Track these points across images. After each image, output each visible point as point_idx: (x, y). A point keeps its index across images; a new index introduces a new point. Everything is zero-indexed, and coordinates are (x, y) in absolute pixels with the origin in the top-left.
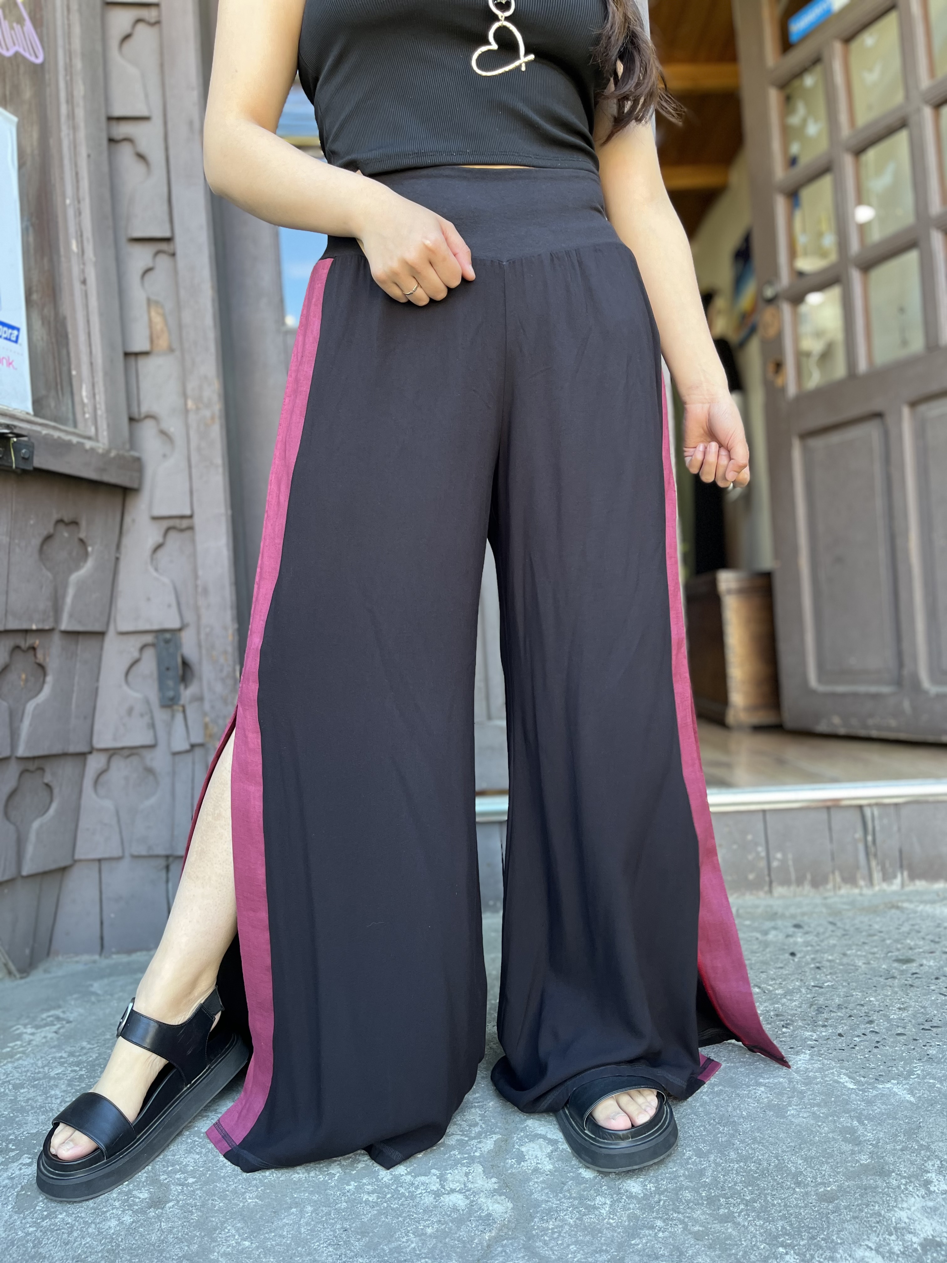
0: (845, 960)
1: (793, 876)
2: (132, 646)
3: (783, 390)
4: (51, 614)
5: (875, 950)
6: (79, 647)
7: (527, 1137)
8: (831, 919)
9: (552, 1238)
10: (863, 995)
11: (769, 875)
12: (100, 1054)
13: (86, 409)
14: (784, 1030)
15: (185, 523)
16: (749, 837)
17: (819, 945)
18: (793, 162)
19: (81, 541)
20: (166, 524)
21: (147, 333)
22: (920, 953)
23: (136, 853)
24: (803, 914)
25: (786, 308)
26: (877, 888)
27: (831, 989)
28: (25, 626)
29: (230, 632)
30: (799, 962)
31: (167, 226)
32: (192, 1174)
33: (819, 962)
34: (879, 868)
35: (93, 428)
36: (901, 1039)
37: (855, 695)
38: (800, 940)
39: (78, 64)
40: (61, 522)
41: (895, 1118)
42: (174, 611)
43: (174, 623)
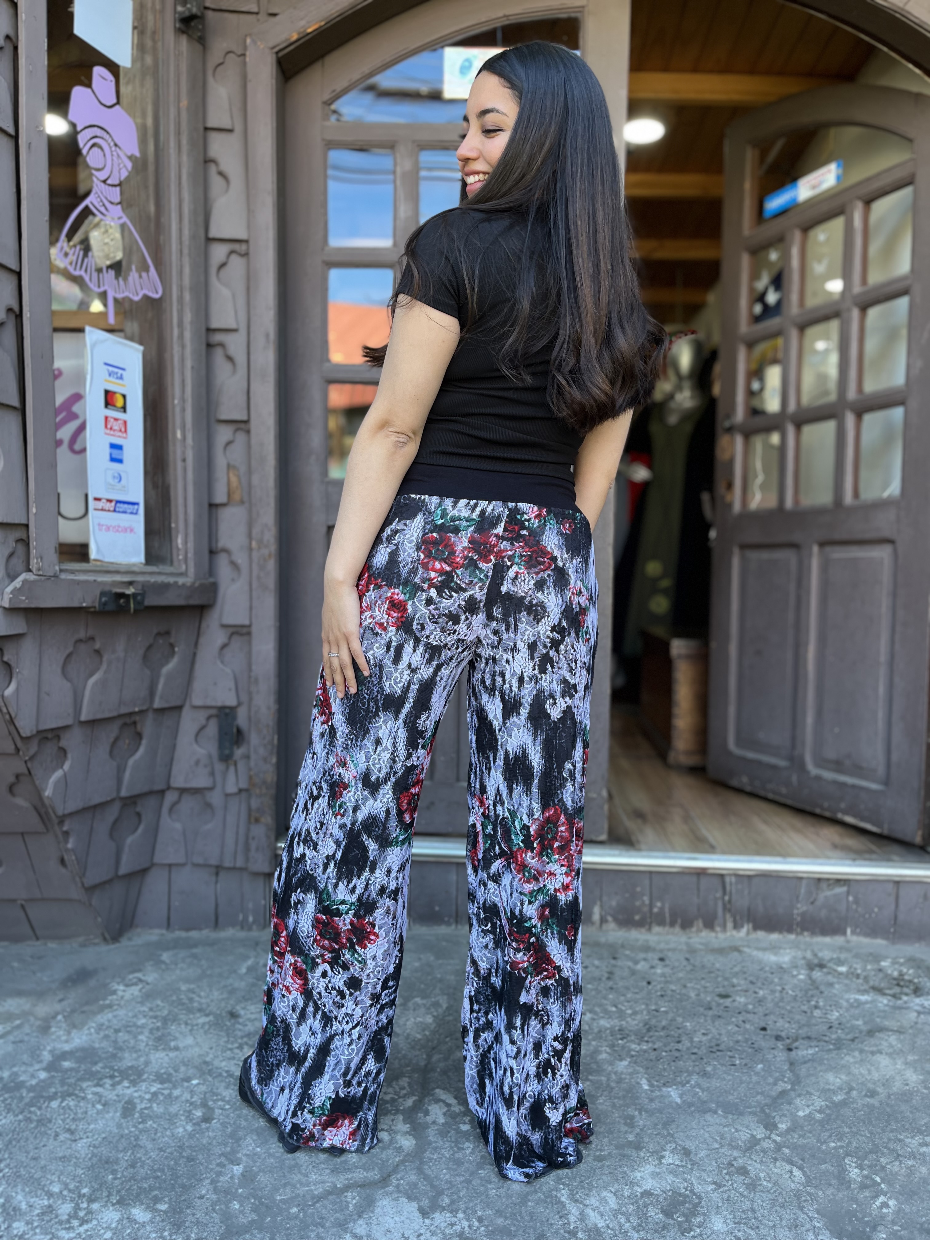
0: (683, 991)
1: (668, 920)
2: (201, 716)
3: (732, 506)
4: (148, 698)
5: (708, 985)
6: (165, 718)
7: (433, 1100)
8: (688, 956)
9: (434, 1164)
10: (683, 1020)
11: (650, 918)
12: (170, 1012)
13: (179, 552)
14: (620, 1042)
15: (245, 630)
16: (638, 889)
17: (670, 976)
19: (171, 644)
20: (230, 631)
21: (225, 490)
22: (738, 991)
23: (196, 862)
24: (669, 950)
25: (739, 441)
26: (728, 934)
27: (663, 1013)
28: (130, 710)
29: (272, 711)
30: (651, 989)
31: (245, 412)
32: (228, 1102)
33: (665, 991)
34: (732, 919)
35: (184, 567)
36: (693, 1057)
37: (759, 763)
38: (659, 971)
39: (187, 297)
40: (159, 634)
41: (661, 1113)
42: (233, 694)
43: (231, 701)
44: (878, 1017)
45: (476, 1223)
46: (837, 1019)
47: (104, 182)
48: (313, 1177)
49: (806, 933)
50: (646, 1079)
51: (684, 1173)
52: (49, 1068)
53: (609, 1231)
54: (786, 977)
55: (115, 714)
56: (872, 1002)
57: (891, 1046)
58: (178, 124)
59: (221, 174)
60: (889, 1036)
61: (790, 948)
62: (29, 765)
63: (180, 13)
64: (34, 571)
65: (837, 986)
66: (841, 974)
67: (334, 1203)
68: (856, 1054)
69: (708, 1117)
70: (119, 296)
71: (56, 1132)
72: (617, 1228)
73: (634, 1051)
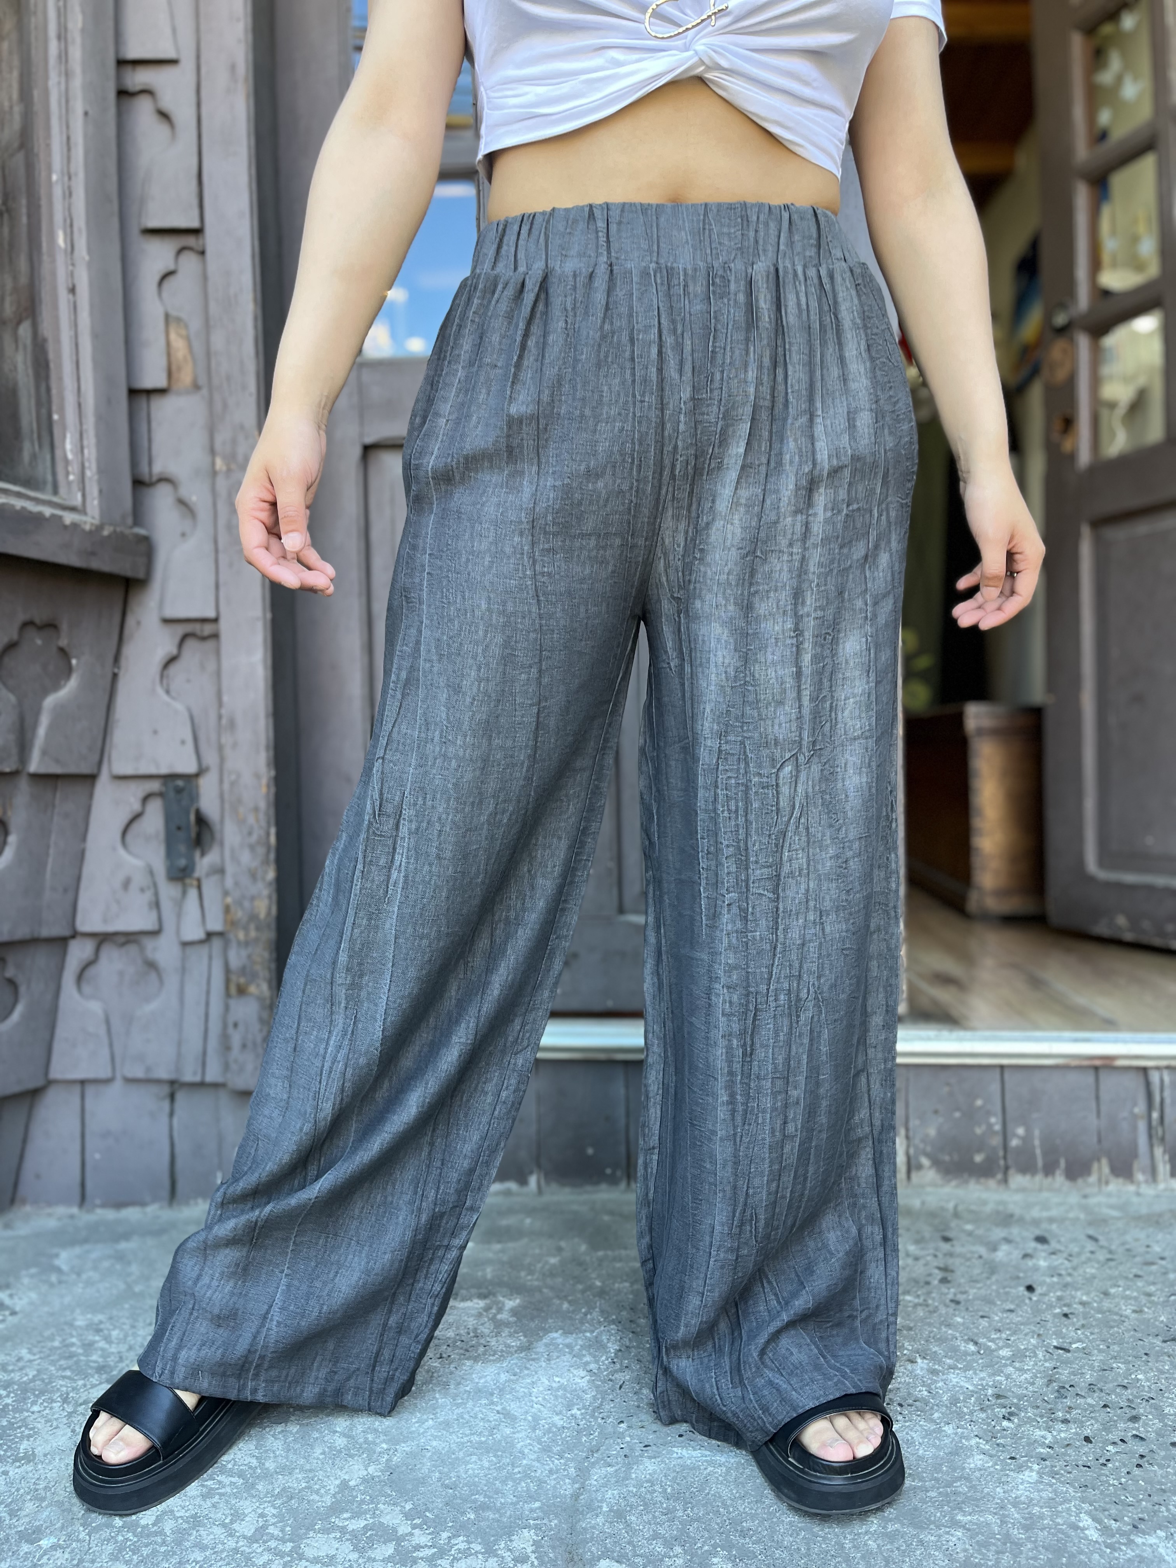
0: (1106, 1304)
1: (1040, 1162)
2: (133, 794)
3: (1072, 457)
4: (14, 751)
5: (1152, 1288)
6: (58, 795)
8: (1091, 1232)
10: (1128, 1369)
11: (1005, 1158)
13: (70, 469)
14: (1005, 1423)
15: (208, 629)
16: (979, 1103)
17: (1070, 1275)
18: (1103, 136)
19: (62, 650)
20: (181, 630)
21: (163, 362)
23: (130, 1075)
24: (1051, 1220)
26: (1162, 1186)
27: (1081, 1355)
29: (264, 781)
30: (1038, 1301)
31: (196, 212)
33: (1068, 1305)
34: (1167, 1157)
35: (79, 496)
38: (1043, 1263)
40: (32, 623)
42: (189, 750)
43: (188, 766)
73: (1043, 1445)
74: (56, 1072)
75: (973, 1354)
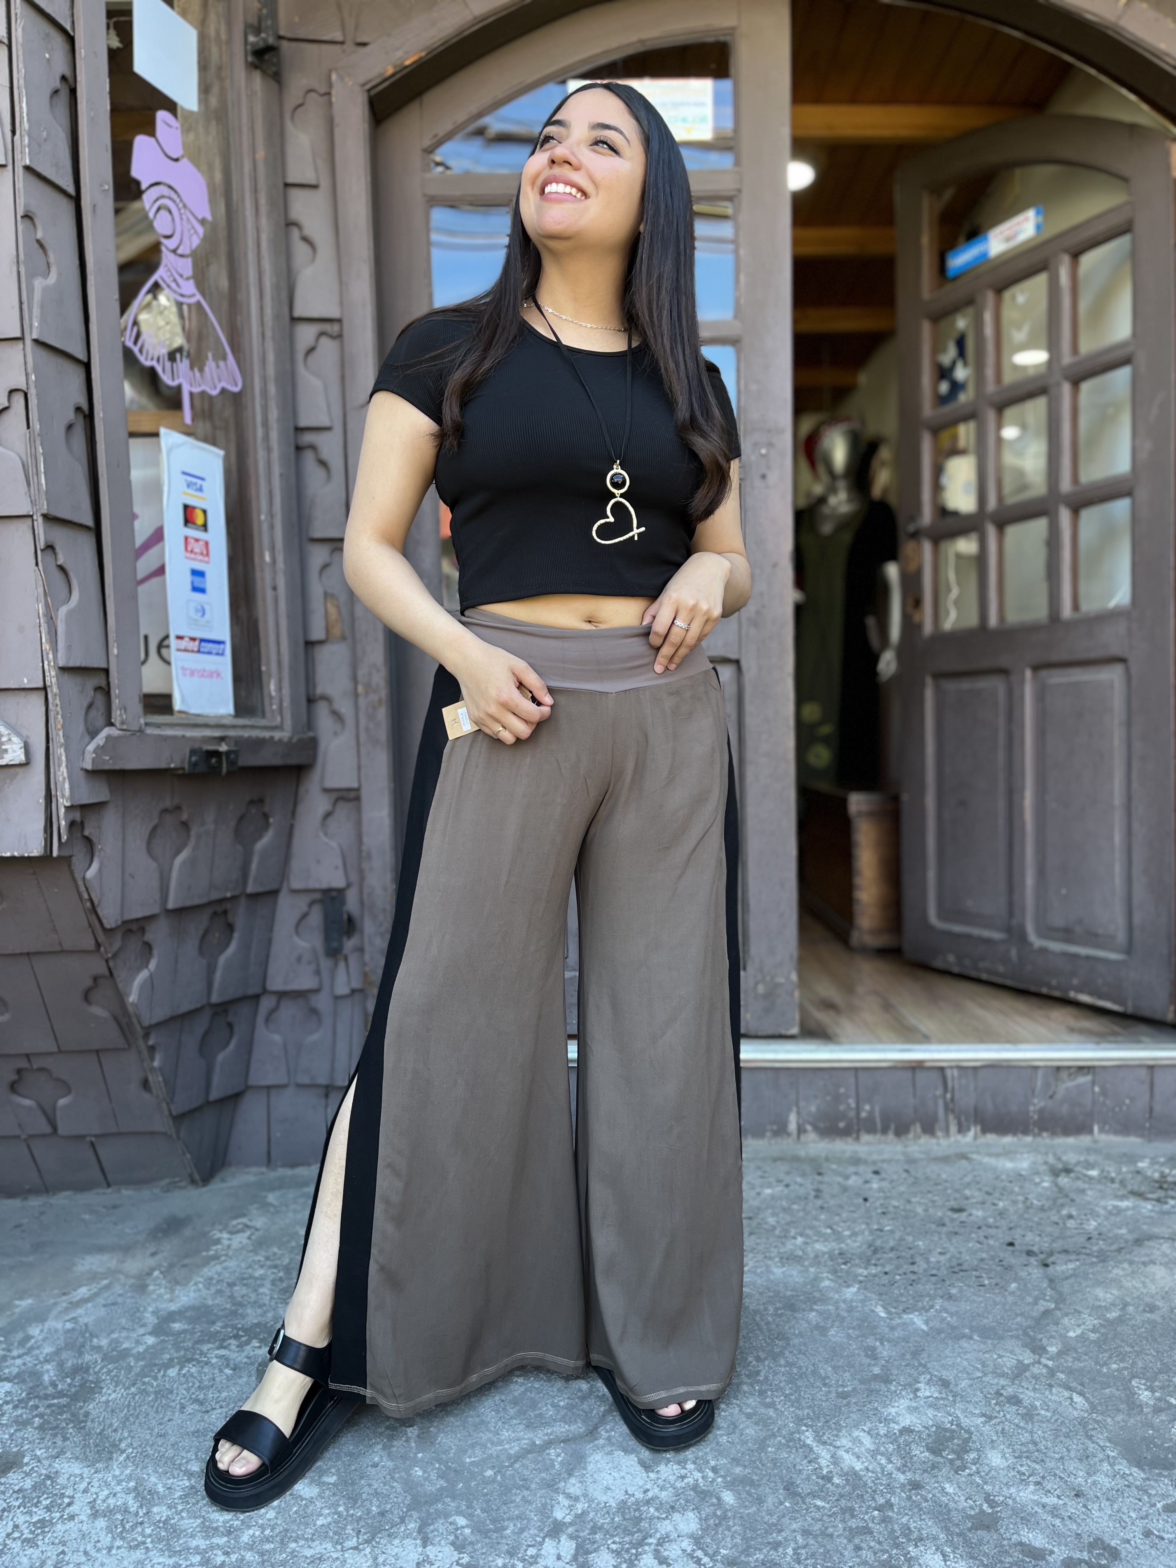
0: (908, 1207)
1: (879, 1125)
2: (302, 903)
3: (920, 627)
4: (241, 881)
6: (259, 906)
8: (906, 1167)
10: (914, 1239)
13: (273, 701)
14: (843, 1267)
15: (353, 794)
16: (842, 1090)
17: (890, 1191)
19: (265, 814)
20: (334, 795)
21: (323, 624)
22: (972, 1203)
23: (300, 1082)
24: (883, 1161)
25: (927, 547)
26: (952, 1139)
27: (889, 1233)
28: (222, 896)
30: (869, 1206)
33: (886, 1208)
34: (956, 1121)
35: (279, 719)
36: (933, 1279)
37: (969, 937)
38: (875, 1186)
39: (272, 389)
40: (252, 802)
41: (908, 1342)
42: (341, 872)
43: (338, 882)
44: (1144, 1224)
45: (711, 1474)
46: (1096, 1229)
47: (174, 251)
48: (505, 1434)
49: (1045, 1134)
50: (882, 1306)
51: (946, 1406)
52: (156, 1331)
53: (870, 1474)
54: (1027, 1185)
55: (204, 900)
56: (1134, 1208)
57: (1165, 1255)
58: (254, 180)
59: (305, 239)
60: (1160, 1244)
61: (1028, 1152)
62: (111, 964)
63: (252, 44)
64: (118, 724)
65: (1089, 1193)
66: (1091, 1178)
67: (537, 1462)
68: (1126, 1265)
69: (964, 1343)
70: (196, 390)
71: (180, 1403)
72: (878, 1470)
73: (862, 1276)
74: (252, 1081)
75: (829, 1234)
